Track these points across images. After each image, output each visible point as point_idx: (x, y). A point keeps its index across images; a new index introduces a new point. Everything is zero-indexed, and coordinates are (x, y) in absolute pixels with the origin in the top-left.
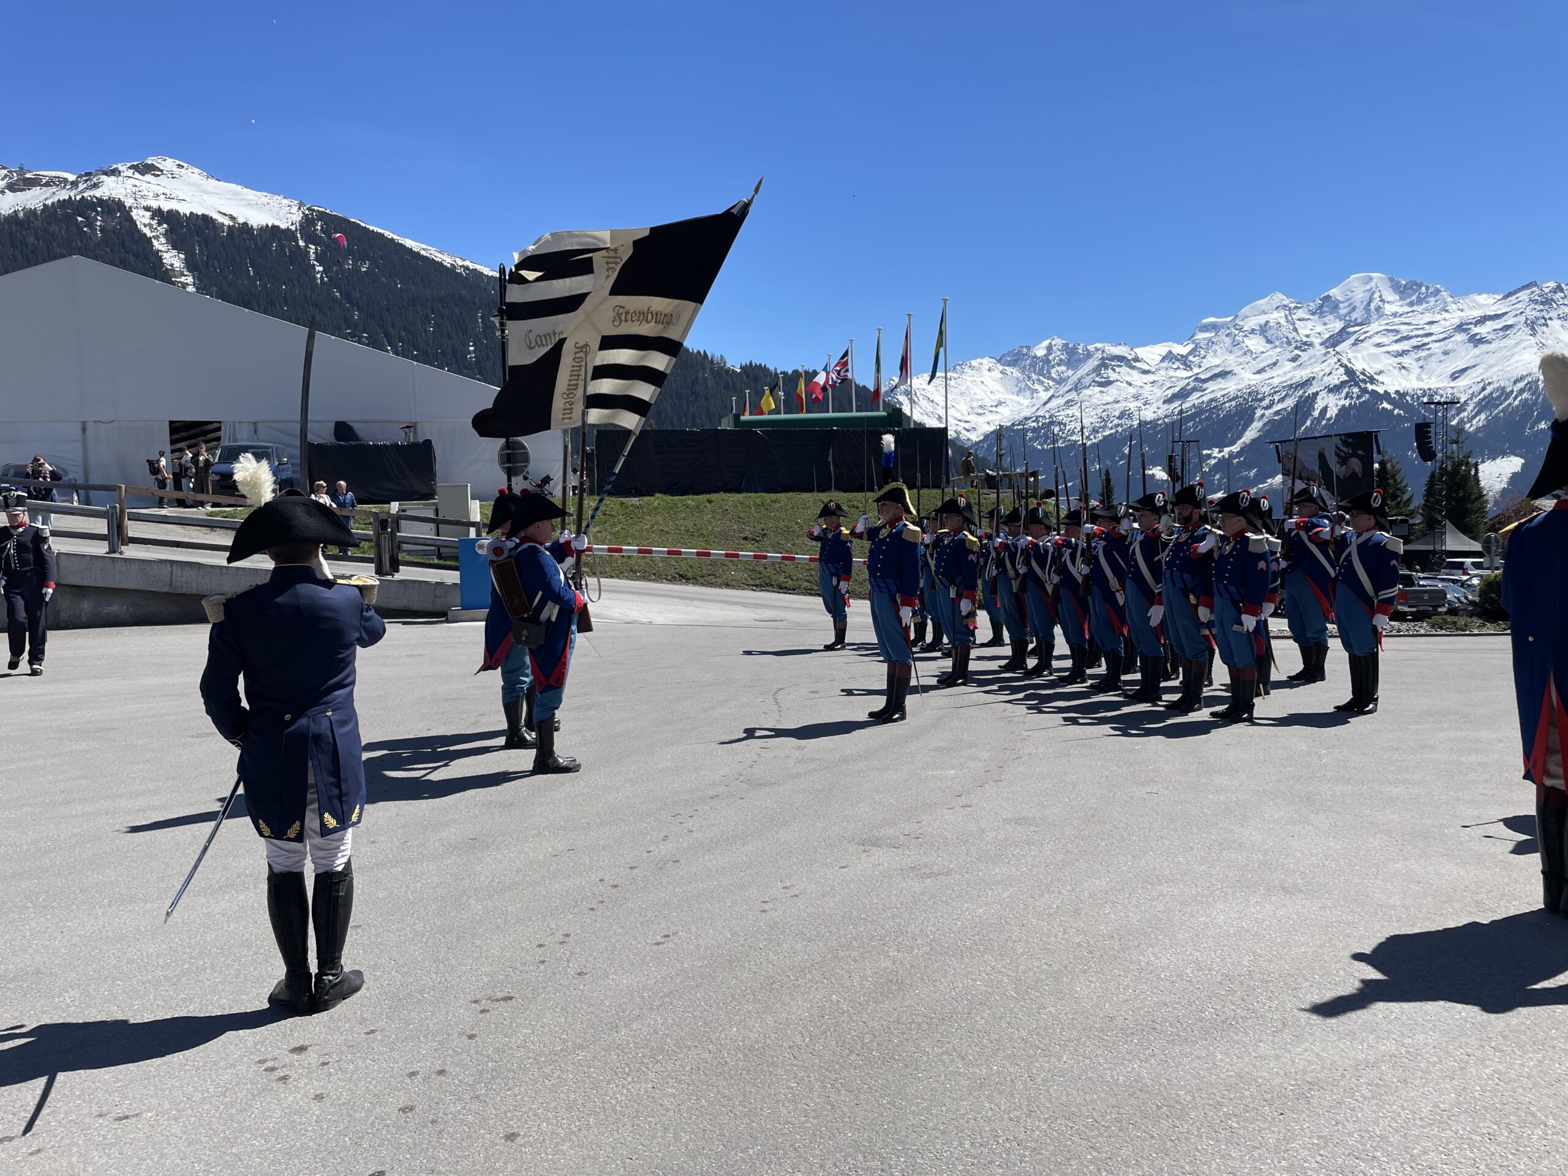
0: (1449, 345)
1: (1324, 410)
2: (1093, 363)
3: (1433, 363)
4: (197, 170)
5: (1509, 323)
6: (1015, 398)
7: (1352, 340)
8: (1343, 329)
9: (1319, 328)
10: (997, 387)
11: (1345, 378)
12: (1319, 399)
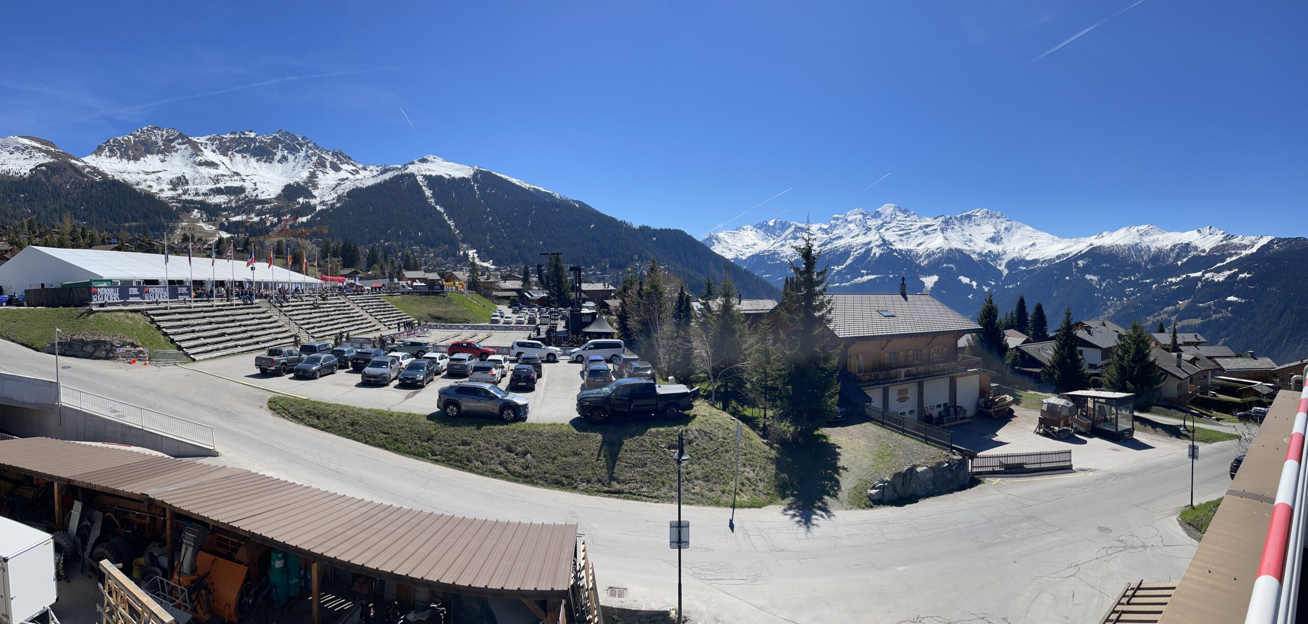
0: (916, 233)
1: (875, 254)
2: (792, 229)
3: (910, 240)
4: (440, 159)
5: (936, 228)
6: (761, 242)
7: (885, 228)
8: (882, 224)
9: (874, 223)
10: (754, 237)
11: (882, 242)
12: (873, 250)
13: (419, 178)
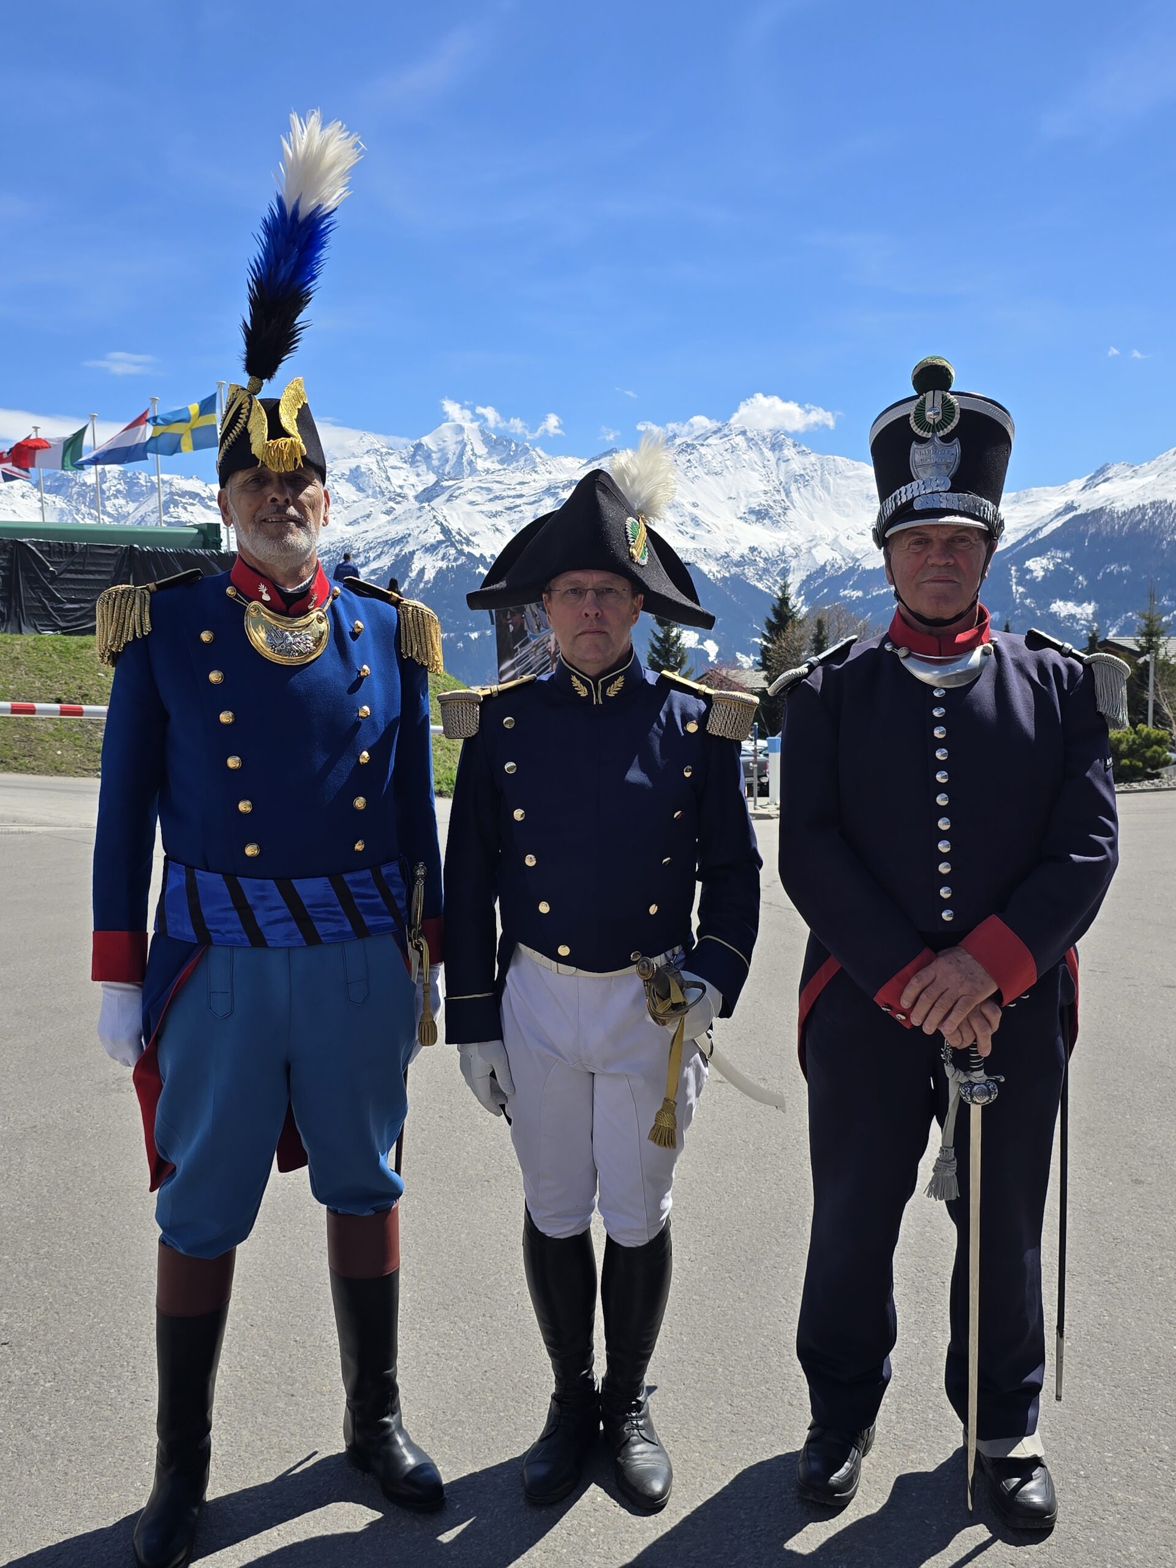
1: (422, 571)
7: (445, 496)
8: (437, 483)
9: (413, 479)
11: (441, 537)
12: (415, 560)
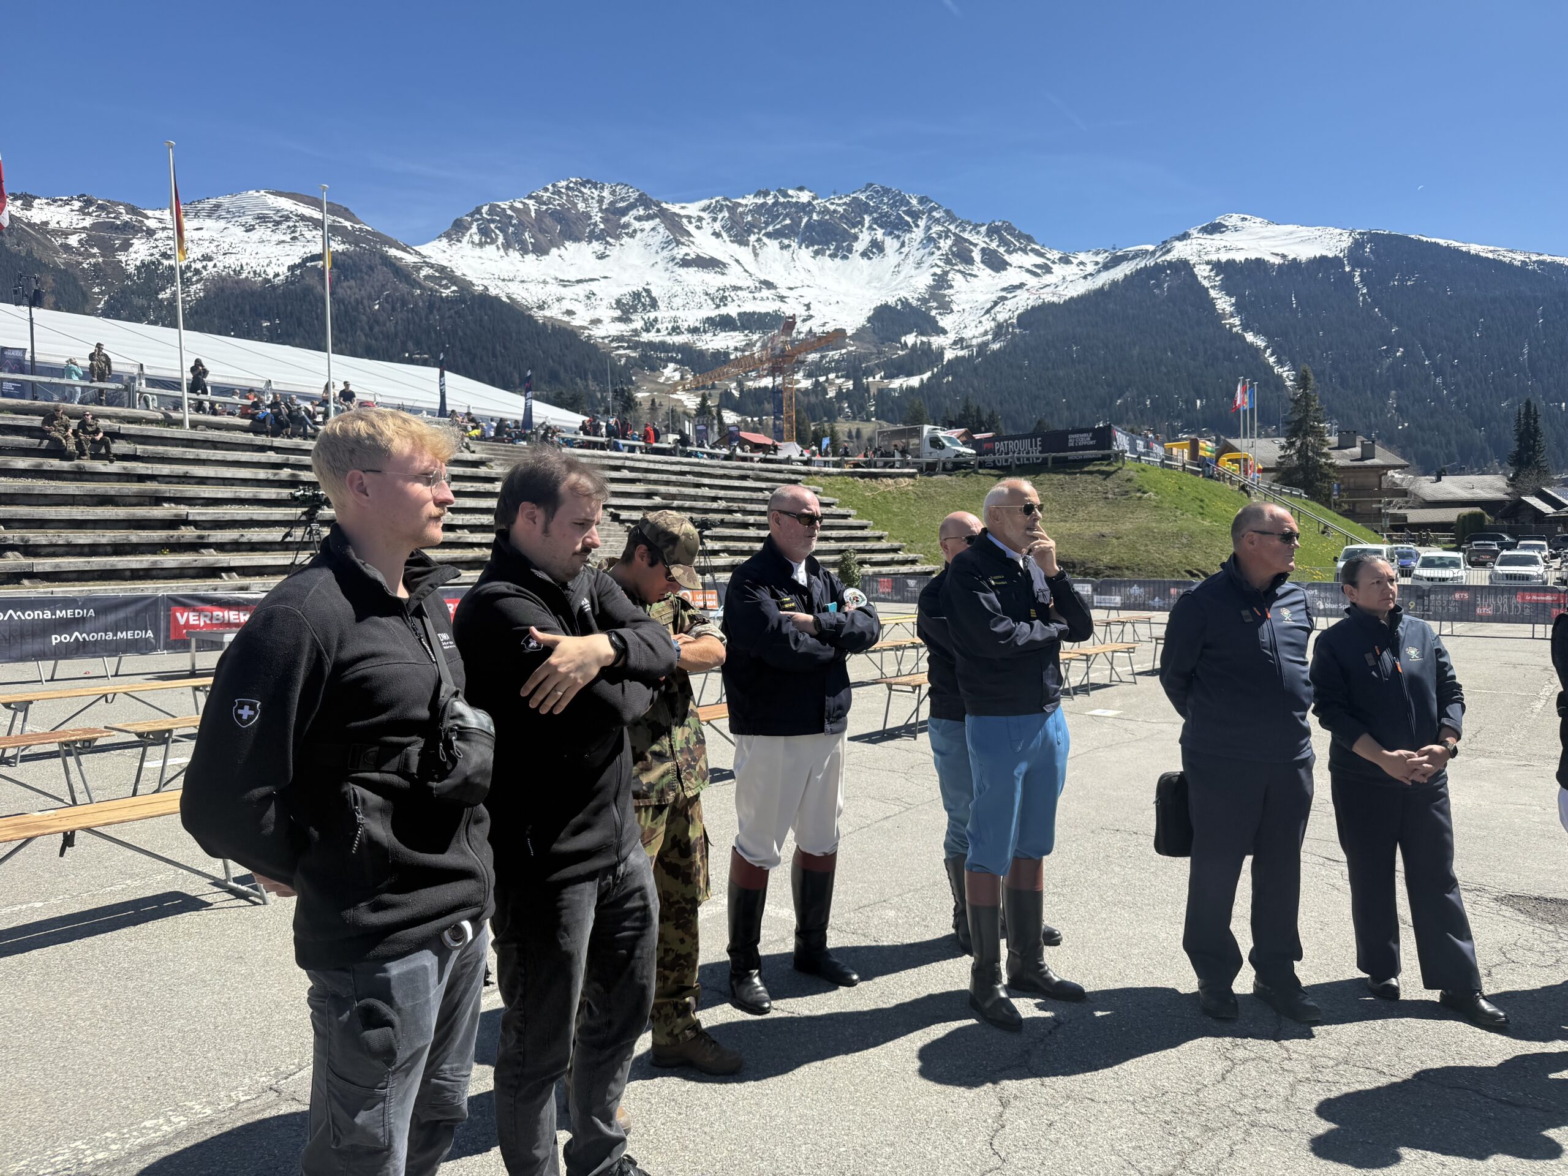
13: (1202, 272)
